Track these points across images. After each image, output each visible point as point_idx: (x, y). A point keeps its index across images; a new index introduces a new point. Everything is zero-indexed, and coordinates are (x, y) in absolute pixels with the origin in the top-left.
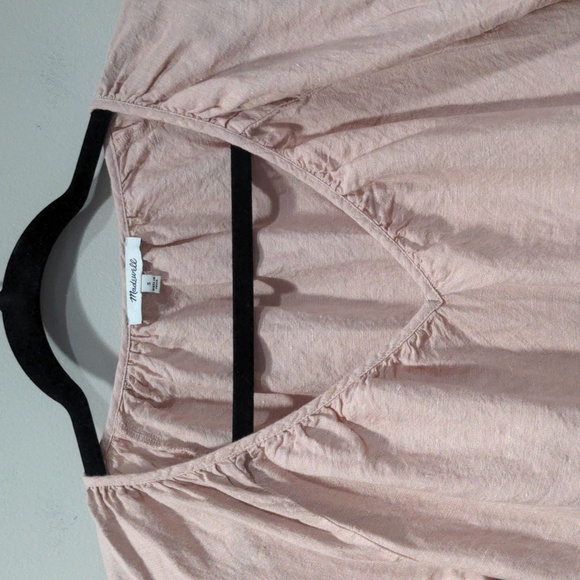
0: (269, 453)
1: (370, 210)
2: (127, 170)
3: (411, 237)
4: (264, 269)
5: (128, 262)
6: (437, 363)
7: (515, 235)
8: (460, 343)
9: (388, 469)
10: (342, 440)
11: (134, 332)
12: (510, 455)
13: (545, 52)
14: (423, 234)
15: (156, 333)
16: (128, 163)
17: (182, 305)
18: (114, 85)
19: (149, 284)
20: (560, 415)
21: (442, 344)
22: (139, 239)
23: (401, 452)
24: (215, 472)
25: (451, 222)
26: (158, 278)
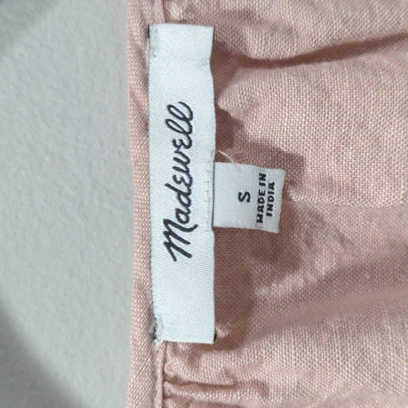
5: (158, 115)
11: (178, 367)
15: (259, 375)
17: (324, 262)
19: (243, 197)
26: (275, 177)
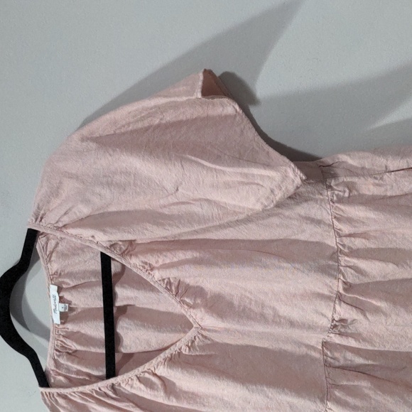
0: (123, 385)
1: (168, 287)
2: (48, 253)
3: (188, 300)
4: (118, 303)
5: (51, 296)
6: (198, 354)
7: (235, 302)
8: (209, 342)
9: (174, 400)
10: (155, 384)
11: (57, 326)
12: (226, 399)
13: (253, 221)
14: (193, 299)
15: (67, 327)
16: (49, 250)
18: (39, 217)
19: (63, 308)
20: (247, 388)
21: (201, 344)
22: (56, 287)
23: (181, 390)
24: (98, 390)
25: (206, 290)
26: (67, 305)
